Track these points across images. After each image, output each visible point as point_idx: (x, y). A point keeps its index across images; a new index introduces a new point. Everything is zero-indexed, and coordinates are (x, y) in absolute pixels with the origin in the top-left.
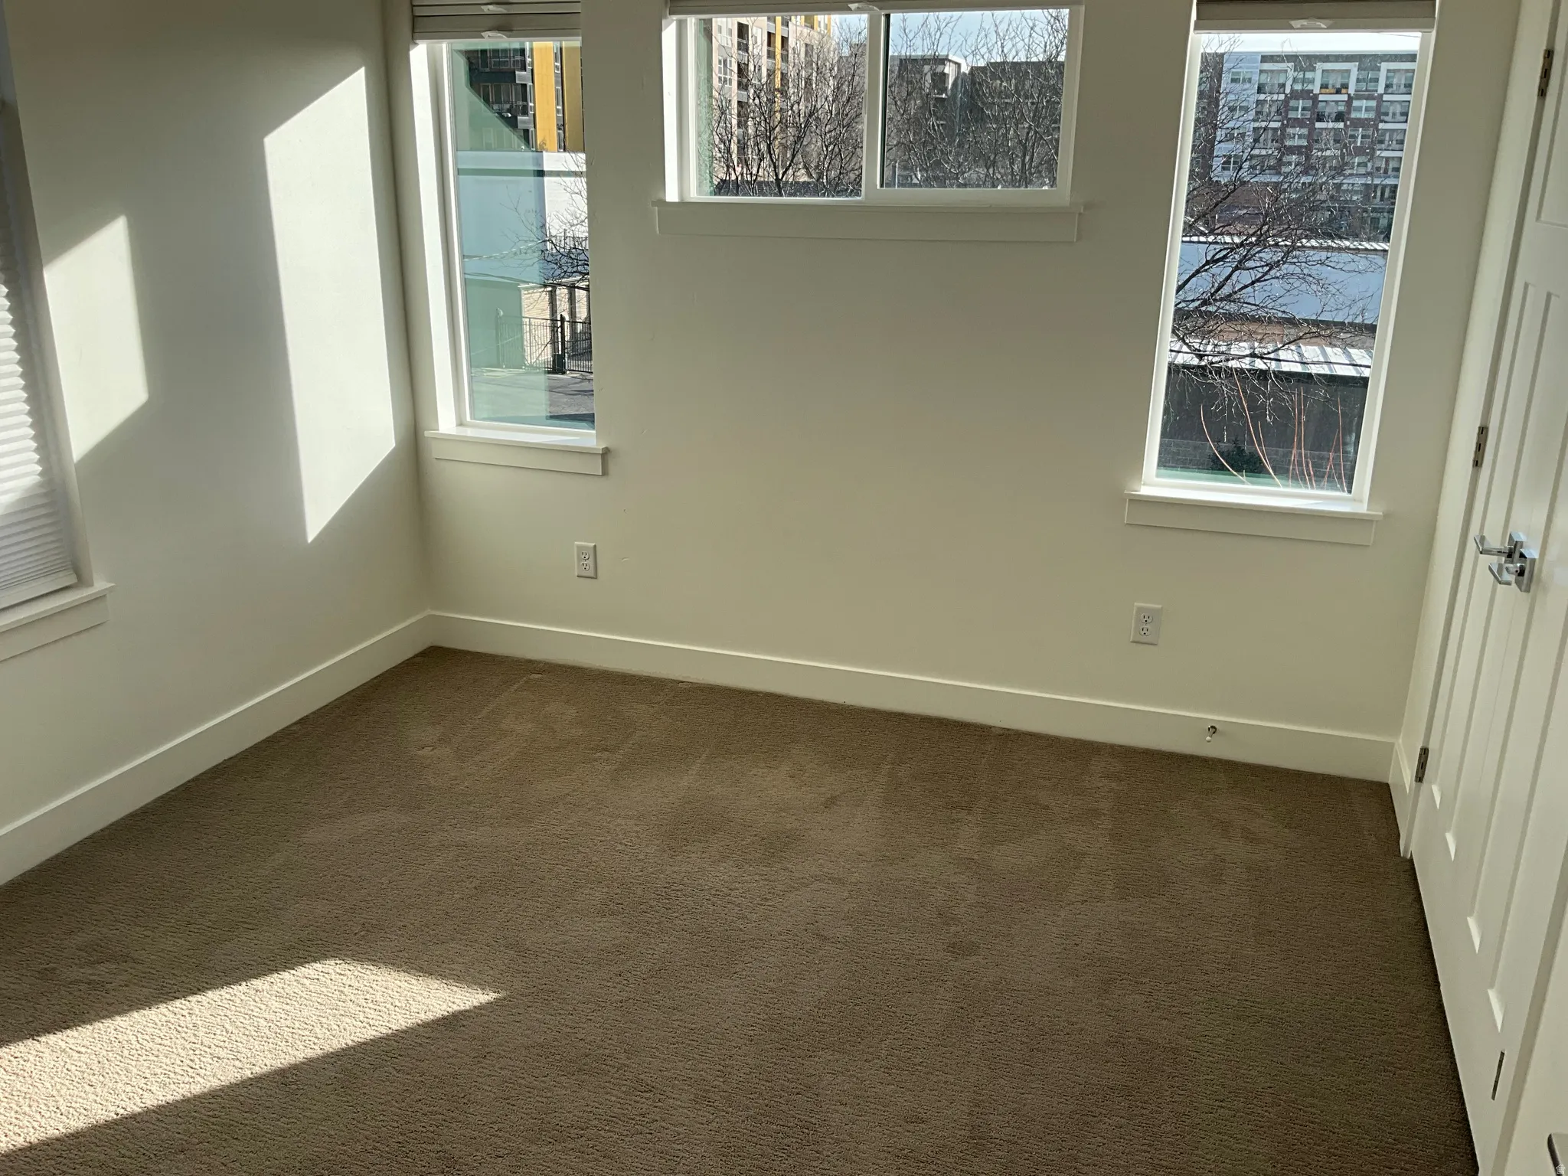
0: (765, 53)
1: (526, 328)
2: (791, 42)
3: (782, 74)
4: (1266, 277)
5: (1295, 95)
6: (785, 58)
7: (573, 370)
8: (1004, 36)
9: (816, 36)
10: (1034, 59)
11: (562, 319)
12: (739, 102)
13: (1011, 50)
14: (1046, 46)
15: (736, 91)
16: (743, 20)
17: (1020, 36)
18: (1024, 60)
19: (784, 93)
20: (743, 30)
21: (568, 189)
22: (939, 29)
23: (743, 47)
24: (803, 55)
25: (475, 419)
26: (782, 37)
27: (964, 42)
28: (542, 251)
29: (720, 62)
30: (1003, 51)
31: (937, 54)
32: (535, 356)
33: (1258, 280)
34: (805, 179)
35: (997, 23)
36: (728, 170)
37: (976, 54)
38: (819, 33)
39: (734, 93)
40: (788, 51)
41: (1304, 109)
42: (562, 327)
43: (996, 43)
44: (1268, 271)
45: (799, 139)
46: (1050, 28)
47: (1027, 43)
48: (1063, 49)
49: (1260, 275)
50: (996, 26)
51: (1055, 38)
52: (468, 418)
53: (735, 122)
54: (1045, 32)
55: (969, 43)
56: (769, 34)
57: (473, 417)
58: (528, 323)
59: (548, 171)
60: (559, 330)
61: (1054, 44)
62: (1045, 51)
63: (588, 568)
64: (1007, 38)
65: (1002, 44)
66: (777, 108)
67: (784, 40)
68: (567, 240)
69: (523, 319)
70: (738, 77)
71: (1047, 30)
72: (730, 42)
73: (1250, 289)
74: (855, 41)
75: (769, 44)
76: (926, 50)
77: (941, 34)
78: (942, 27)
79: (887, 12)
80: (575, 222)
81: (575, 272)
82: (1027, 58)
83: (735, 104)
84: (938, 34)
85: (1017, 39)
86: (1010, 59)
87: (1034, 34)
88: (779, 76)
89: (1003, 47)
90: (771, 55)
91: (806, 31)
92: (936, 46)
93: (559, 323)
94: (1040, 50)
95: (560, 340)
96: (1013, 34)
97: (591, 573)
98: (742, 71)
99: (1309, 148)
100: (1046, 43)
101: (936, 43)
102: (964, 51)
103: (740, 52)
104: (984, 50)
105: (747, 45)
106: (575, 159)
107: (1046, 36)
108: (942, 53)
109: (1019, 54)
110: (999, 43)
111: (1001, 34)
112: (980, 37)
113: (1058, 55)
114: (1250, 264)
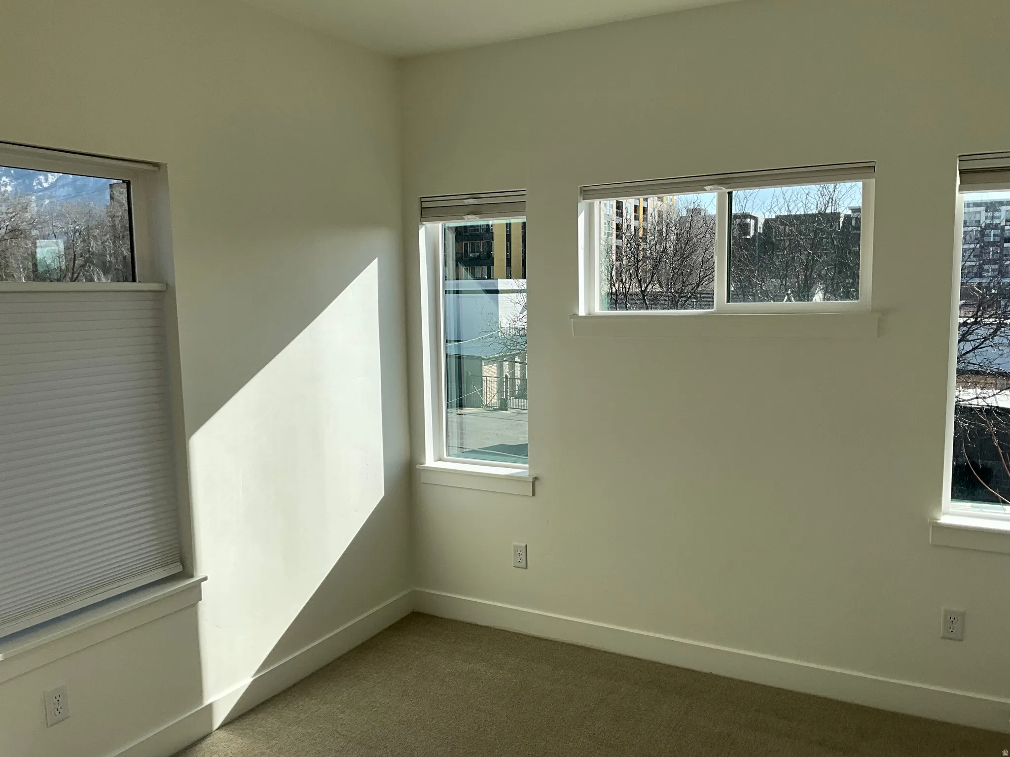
0: (633, 217)
1: (484, 383)
2: (650, 210)
3: (643, 229)
4: (982, 346)
5: (988, 226)
6: (645, 219)
7: (512, 408)
8: (789, 199)
9: (665, 206)
10: (810, 212)
11: (506, 377)
12: (616, 246)
13: (794, 208)
14: (817, 205)
15: (615, 240)
16: (620, 199)
17: (800, 199)
18: (802, 213)
19: (644, 239)
20: (619, 206)
21: (513, 301)
22: (746, 197)
23: (620, 214)
24: (657, 217)
25: (449, 456)
26: (644, 207)
27: (763, 205)
28: (496, 337)
29: (605, 224)
30: (789, 209)
31: (745, 212)
32: (489, 400)
33: (976, 348)
34: (658, 290)
35: (784, 192)
36: (611, 286)
37: (771, 211)
38: (667, 204)
39: (614, 241)
40: (647, 215)
41: (994, 235)
42: (506, 382)
43: (784, 204)
44: (984, 341)
45: (655, 267)
46: (819, 193)
47: (805, 203)
48: (829, 205)
49: (977, 344)
50: (783, 194)
51: (823, 199)
52: (445, 456)
53: (614, 258)
54: (816, 196)
55: (766, 205)
56: (636, 206)
57: (448, 455)
58: (485, 380)
59: (501, 290)
60: (504, 384)
61: (822, 203)
62: (817, 207)
63: (521, 561)
64: (791, 200)
65: (788, 204)
66: (641, 249)
67: (645, 210)
68: (511, 330)
69: (483, 377)
70: (616, 231)
71: (818, 195)
72: (611, 212)
73: (971, 354)
74: (691, 207)
75: (635, 212)
76: (738, 211)
77: (747, 200)
78: (748, 196)
79: (730, 190)
80: (516, 320)
81: (515, 349)
82: (805, 212)
83: (614, 248)
84: (746, 200)
85: (798, 201)
86: (793, 213)
87: (809, 198)
88: (641, 230)
89: (788, 206)
90: (637, 218)
91: (659, 203)
92: (743, 208)
93: (504, 379)
94: (814, 207)
95: (504, 390)
96: (795, 198)
97: (523, 564)
98: (618, 228)
99: (1001, 259)
100: (817, 203)
101: (744, 206)
102: (763, 210)
103: (618, 217)
104: (776, 209)
105: (622, 213)
106: (517, 283)
107: (818, 199)
108: (748, 211)
109: (800, 210)
110: (786, 204)
111: (787, 199)
112: (773, 201)
113: (826, 209)
114: (970, 337)
